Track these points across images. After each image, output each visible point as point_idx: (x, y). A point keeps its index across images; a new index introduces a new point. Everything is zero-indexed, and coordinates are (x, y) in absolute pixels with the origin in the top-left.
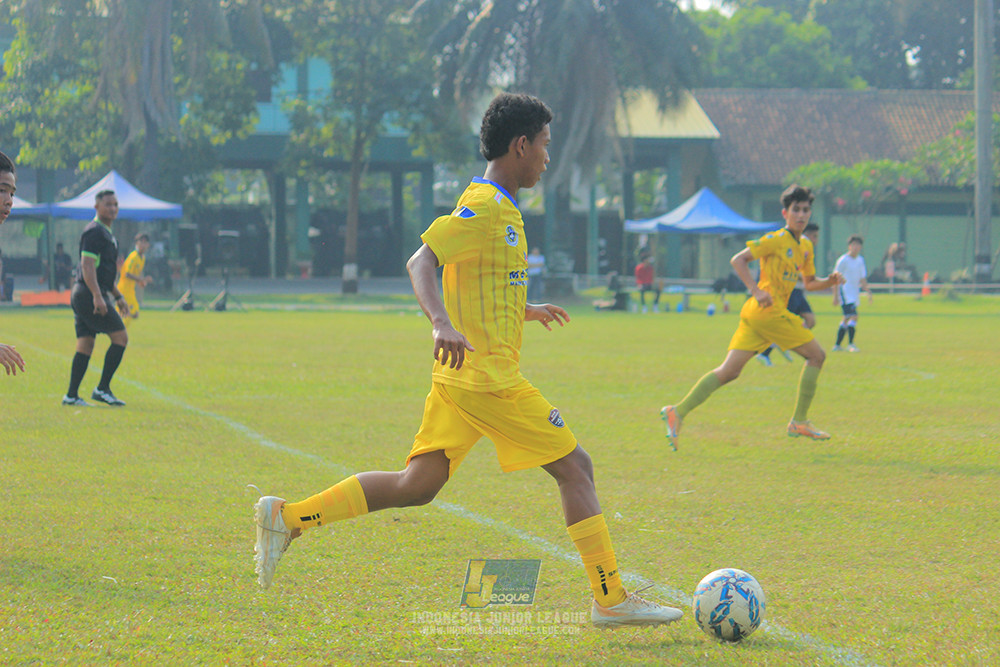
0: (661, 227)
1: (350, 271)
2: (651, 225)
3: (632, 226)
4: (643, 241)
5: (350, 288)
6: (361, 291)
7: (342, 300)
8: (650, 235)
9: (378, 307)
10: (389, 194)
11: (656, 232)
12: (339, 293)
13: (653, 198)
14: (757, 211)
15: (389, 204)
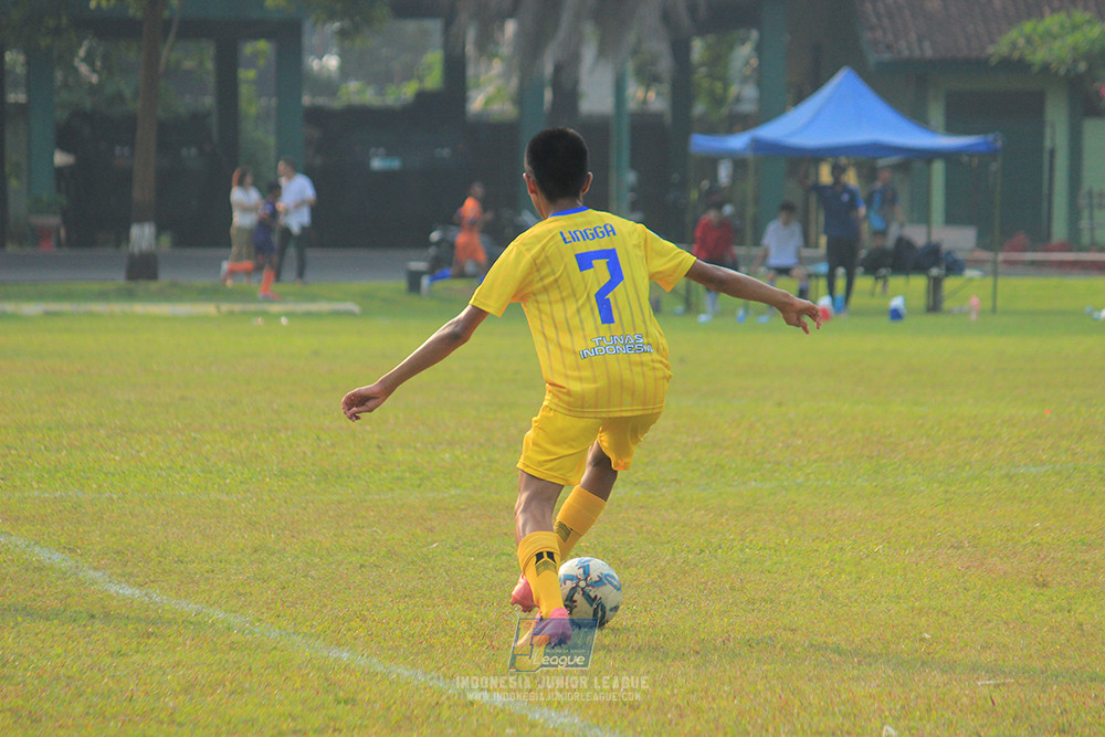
0: (759, 146)
1: (142, 236)
2: (738, 142)
3: (701, 143)
4: (724, 173)
5: (143, 269)
6: (165, 278)
7: (129, 295)
8: (739, 164)
9: (209, 309)
10: (211, 81)
11: (749, 155)
12: (120, 280)
13: (726, 87)
14: (936, 113)
15: (208, 101)
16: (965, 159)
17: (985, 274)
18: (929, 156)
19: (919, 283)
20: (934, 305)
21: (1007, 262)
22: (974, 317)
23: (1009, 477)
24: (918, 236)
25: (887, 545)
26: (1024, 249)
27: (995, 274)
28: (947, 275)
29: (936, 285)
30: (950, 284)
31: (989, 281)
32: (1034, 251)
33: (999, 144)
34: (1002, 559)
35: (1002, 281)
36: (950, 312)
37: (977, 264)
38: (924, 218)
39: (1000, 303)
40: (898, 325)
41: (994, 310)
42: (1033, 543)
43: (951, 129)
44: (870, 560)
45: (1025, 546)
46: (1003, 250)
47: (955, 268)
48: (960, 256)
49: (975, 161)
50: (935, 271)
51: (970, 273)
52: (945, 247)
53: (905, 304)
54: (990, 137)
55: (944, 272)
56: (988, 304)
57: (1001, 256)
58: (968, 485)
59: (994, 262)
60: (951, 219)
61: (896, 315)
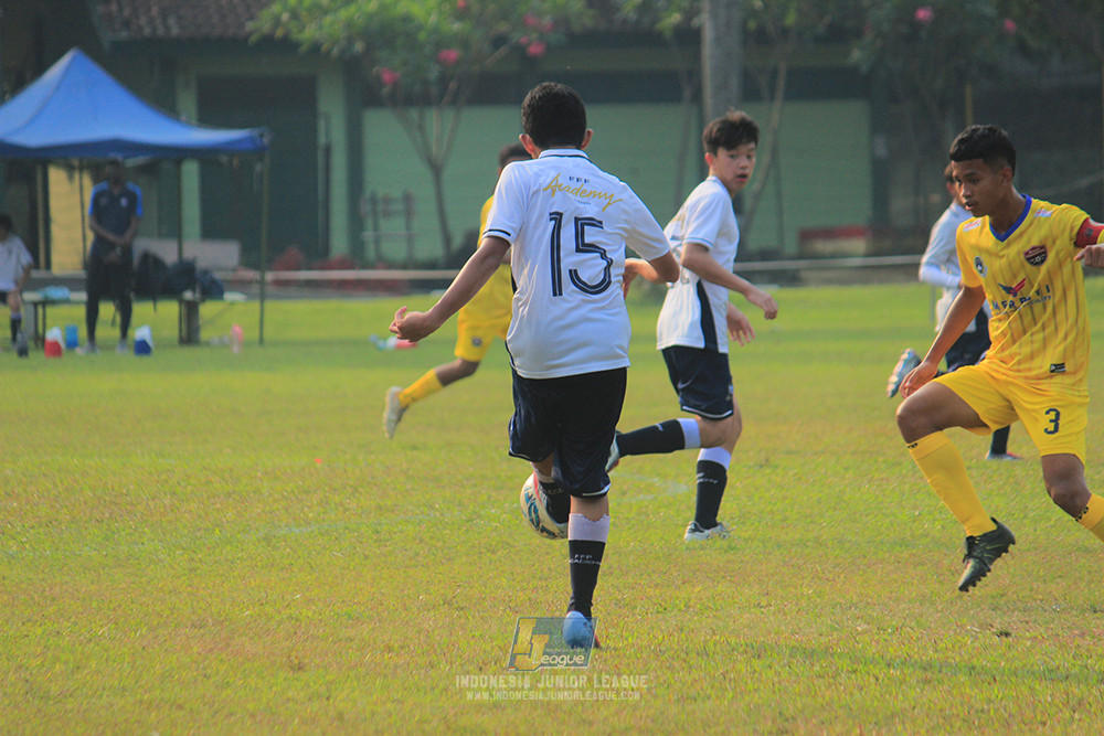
16: (224, 159)
17: (250, 297)
18: (179, 154)
19: (170, 310)
20: (189, 335)
21: (279, 283)
22: (236, 349)
23: (267, 540)
24: (168, 252)
25: (113, 626)
26: (298, 268)
27: (262, 297)
28: (203, 300)
29: (190, 312)
30: (208, 310)
31: (255, 305)
32: (310, 268)
33: (266, 141)
34: (251, 639)
35: (270, 305)
36: (208, 344)
37: (240, 285)
38: (175, 231)
39: (269, 333)
40: (145, 360)
41: (261, 341)
42: (290, 617)
43: (206, 119)
44: (92, 645)
45: (280, 623)
46: (271, 269)
47: (213, 290)
48: (218, 275)
49: (236, 162)
50: (188, 295)
51: (229, 296)
52: (201, 264)
53: (152, 336)
54: (255, 132)
55: (197, 295)
56: (255, 334)
57: (270, 276)
58: (218, 551)
59: (262, 283)
60: (210, 232)
61: (142, 348)
